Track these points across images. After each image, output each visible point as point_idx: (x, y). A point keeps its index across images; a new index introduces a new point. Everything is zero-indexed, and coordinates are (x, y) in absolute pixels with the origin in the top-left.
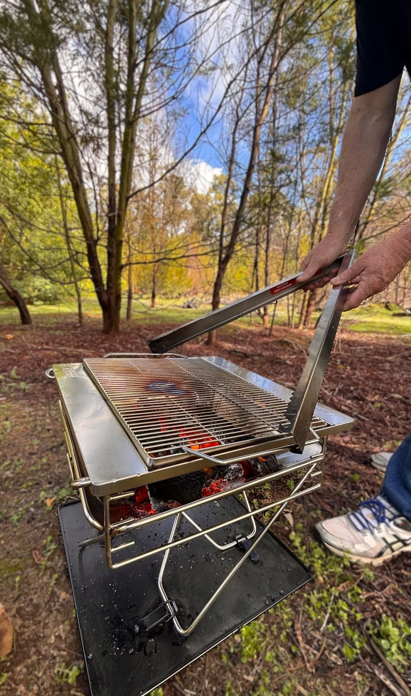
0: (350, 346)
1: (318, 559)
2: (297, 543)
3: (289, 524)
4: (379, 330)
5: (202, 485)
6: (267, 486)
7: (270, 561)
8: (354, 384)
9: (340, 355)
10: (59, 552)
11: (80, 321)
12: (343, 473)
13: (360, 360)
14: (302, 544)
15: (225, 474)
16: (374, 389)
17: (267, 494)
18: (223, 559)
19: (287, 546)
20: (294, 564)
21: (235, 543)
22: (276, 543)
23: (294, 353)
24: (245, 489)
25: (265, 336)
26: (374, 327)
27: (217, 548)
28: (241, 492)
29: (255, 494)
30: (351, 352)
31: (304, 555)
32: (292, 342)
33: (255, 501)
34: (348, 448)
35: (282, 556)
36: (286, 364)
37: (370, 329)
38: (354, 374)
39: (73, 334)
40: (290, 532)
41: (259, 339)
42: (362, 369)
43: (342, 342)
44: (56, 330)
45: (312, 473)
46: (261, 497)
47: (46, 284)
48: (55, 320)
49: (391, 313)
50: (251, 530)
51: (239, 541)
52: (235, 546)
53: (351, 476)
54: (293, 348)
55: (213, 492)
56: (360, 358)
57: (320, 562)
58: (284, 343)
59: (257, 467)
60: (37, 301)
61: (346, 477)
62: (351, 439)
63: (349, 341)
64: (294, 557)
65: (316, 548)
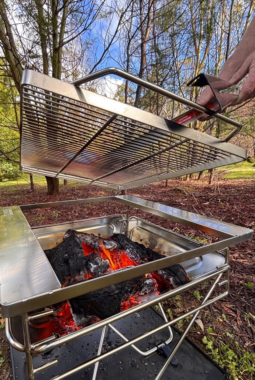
0: (227, 189)
1: (232, 361)
2: (210, 345)
3: (201, 329)
4: (245, 176)
5: (120, 300)
6: (178, 297)
7: (188, 365)
8: (234, 215)
9: (220, 195)
10: (7, 366)
11: (32, 188)
12: (238, 283)
13: (235, 198)
14: (215, 347)
15: (141, 289)
16: (250, 217)
17: (179, 304)
18: (146, 364)
19: (201, 348)
20: (210, 366)
21: (156, 349)
22: (191, 346)
23: (186, 197)
24: (160, 301)
25: (163, 187)
26: (242, 174)
27: (140, 354)
28: (156, 303)
29: (169, 305)
30: (228, 193)
31: (218, 357)
32: (183, 189)
33: (169, 310)
34: (238, 262)
35: (198, 359)
36: (181, 205)
37: (239, 176)
38: (233, 208)
39: (27, 197)
40: (202, 336)
41: (158, 189)
42: (238, 204)
43: (220, 187)
44: (15, 195)
45: (219, 282)
46: (174, 307)
47: (10, 167)
48: (15, 189)
49: (252, 164)
50: (169, 336)
51: (159, 346)
52: (156, 351)
53: (246, 284)
54: (184, 194)
55: (132, 305)
56: (235, 196)
57: (234, 363)
58: (177, 191)
59: (170, 280)
60: (4, 179)
61: (241, 285)
62: (239, 255)
63: (225, 186)
64: (209, 359)
65: (227, 350)
